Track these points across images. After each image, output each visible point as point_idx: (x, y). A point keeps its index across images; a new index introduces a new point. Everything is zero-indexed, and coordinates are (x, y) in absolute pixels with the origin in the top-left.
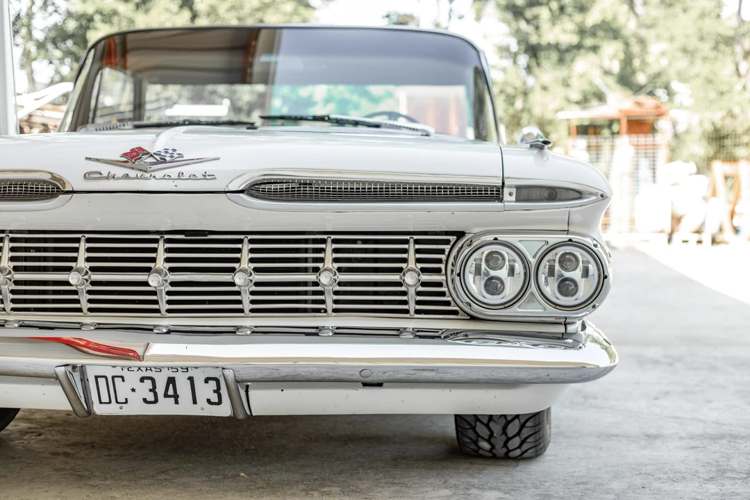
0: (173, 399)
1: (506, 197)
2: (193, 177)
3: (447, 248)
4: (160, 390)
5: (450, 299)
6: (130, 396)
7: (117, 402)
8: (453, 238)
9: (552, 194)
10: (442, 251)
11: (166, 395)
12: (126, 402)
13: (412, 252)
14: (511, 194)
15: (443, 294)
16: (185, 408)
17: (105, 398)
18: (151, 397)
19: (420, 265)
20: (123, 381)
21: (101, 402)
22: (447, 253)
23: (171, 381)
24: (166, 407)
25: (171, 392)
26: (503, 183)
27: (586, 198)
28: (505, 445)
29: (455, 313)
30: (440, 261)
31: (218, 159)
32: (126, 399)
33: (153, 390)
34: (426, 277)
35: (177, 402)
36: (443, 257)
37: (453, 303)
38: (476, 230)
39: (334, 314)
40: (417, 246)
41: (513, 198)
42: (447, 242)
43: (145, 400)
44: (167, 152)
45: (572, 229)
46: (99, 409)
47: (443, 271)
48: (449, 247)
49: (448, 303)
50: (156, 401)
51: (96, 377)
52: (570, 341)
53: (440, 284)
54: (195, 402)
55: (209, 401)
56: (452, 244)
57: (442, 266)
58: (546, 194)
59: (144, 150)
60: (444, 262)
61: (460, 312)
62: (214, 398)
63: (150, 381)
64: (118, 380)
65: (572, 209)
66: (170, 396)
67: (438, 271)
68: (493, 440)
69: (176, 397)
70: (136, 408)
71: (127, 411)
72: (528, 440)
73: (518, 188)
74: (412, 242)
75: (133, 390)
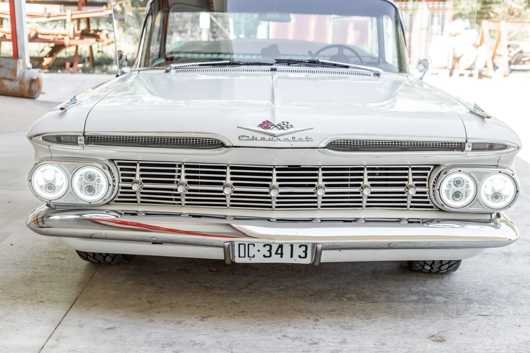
0: (280, 255)
1: (467, 148)
2: (300, 140)
3: (429, 172)
4: (274, 251)
5: (430, 200)
6: (256, 253)
7: (249, 257)
8: (432, 167)
9: (491, 147)
10: (426, 174)
11: (276, 253)
12: (254, 257)
13: (410, 175)
14: (469, 147)
15: (426, 198)
16: (286, 259)
17: (242, 254)
18: (268, 254)
19: (415, 183)
20: (254, 246)
21: (239, 257)
22: (429, 175)
23: (281, 246)
24: (275, 259)
25: (279, 252)
26: (467, 142)
27: (509, 149)
28: (440, 268)
29: (432, 207)
30: (425, 180)
31: (313, 128)
32: (254, 255)
33: (270, 251)
34: (419, 189)
35: (281, 257)
36: (427, 177)
37: (431, 202)
38: (447, 165)
39: (366, 208)
40: (414, 172)
41: (470, 149)
42: (429, 169)
43: (264, 256)
44: (284, 124)
45: (499, 164)
46: (238, 260)
47: (427, 186)
48: (430, 171)
49: (428, 202)
50: (270, 256)
51: (239, 244)
52: (493, 224)
53: (425, 193)
54: (292, 257)
56: (431, 170)
57: (426, 183)
58: (487, 146)
59: (271, 123)
60: (427, 180)
61: (434, 207)
62: (303, 255)
63: (269, 247)
64: (251, 246)
65: (502, 155)
66: (279, 254)
67: (424, 185)
68: (433, 266)
69: (282, 254)
70: (259, 259)
71: (253, 261)
72: (453, 266)
73: (473, 144)
74: (410, 169)
75: (259, 251)
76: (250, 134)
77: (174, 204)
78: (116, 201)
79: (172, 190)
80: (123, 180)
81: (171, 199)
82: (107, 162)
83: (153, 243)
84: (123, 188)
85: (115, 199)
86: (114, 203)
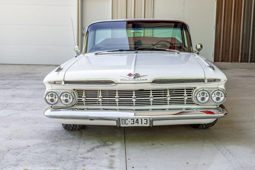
1: (205, 81)
5: (193, 101)
7: (126, 124)
8: (194, 89)
10: (191, 91)
12: (128, 124)
13: (185, 92)
15: (192, 100)
16: (140, 125)
17: (123, 123)
18: (133, 123)
19: (187, 95)
20: (128, 120)
21: (122, 124)
22: (192, 92)
23: (137, 120)
24: (136, 125)
25: (137, 122)
26: (205, 79)
27: (222, 81)
29: (194, 104)
30: (191, 93)
31: (147, 75)
33: (133, 122)
34: (189, 97)
35: (138, 124)
37: (194, 102)
38: (199, 87)
39: (169, 105)
40: (187, 90)
41: (207, 81)
42: (192, 89)
43: (131, 124)
44: (137, 74)
45: (219, 87)
48: (193, 90)
49: (193, 102)
50: (134, 123)
51: (122, 119)
53: (191, 98)
54: (142, 124)
55: (145, 123)
58: (214, 80)
59: (132, 74)
61: (195, 104)
63: (133, 120)
64: (126, 120)
65: (218, 83)
67: (191, 95)
69: (138, 123)
70: (130, 125)
71: (127, 126)
73: (208, 79)
74: (185, 90)
75: (129, 122)
76: (125, 78)
77: (98, 105)
78: (76, 105)
79: (97, 100)
80: (79, 97)
81: (97, 103)
82: (72, 90)
83: (90, 120)
84: (79, 100)
85: (76, 104)
86: (76, 106)
